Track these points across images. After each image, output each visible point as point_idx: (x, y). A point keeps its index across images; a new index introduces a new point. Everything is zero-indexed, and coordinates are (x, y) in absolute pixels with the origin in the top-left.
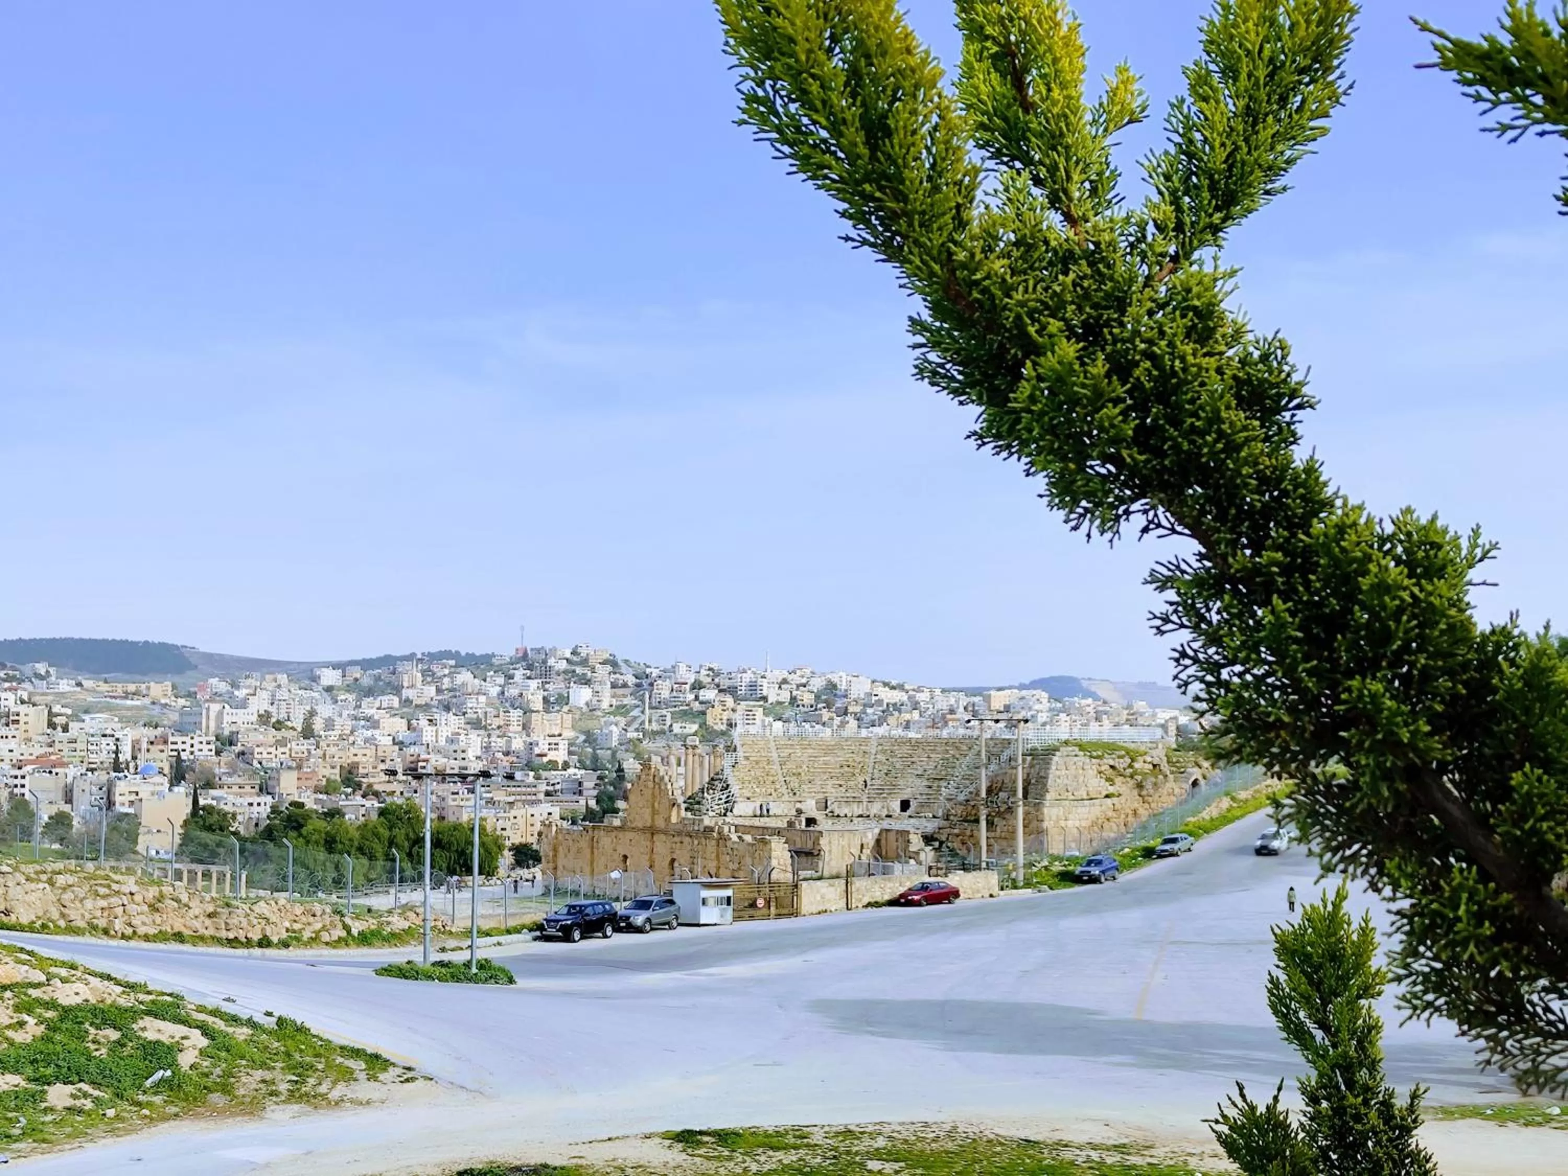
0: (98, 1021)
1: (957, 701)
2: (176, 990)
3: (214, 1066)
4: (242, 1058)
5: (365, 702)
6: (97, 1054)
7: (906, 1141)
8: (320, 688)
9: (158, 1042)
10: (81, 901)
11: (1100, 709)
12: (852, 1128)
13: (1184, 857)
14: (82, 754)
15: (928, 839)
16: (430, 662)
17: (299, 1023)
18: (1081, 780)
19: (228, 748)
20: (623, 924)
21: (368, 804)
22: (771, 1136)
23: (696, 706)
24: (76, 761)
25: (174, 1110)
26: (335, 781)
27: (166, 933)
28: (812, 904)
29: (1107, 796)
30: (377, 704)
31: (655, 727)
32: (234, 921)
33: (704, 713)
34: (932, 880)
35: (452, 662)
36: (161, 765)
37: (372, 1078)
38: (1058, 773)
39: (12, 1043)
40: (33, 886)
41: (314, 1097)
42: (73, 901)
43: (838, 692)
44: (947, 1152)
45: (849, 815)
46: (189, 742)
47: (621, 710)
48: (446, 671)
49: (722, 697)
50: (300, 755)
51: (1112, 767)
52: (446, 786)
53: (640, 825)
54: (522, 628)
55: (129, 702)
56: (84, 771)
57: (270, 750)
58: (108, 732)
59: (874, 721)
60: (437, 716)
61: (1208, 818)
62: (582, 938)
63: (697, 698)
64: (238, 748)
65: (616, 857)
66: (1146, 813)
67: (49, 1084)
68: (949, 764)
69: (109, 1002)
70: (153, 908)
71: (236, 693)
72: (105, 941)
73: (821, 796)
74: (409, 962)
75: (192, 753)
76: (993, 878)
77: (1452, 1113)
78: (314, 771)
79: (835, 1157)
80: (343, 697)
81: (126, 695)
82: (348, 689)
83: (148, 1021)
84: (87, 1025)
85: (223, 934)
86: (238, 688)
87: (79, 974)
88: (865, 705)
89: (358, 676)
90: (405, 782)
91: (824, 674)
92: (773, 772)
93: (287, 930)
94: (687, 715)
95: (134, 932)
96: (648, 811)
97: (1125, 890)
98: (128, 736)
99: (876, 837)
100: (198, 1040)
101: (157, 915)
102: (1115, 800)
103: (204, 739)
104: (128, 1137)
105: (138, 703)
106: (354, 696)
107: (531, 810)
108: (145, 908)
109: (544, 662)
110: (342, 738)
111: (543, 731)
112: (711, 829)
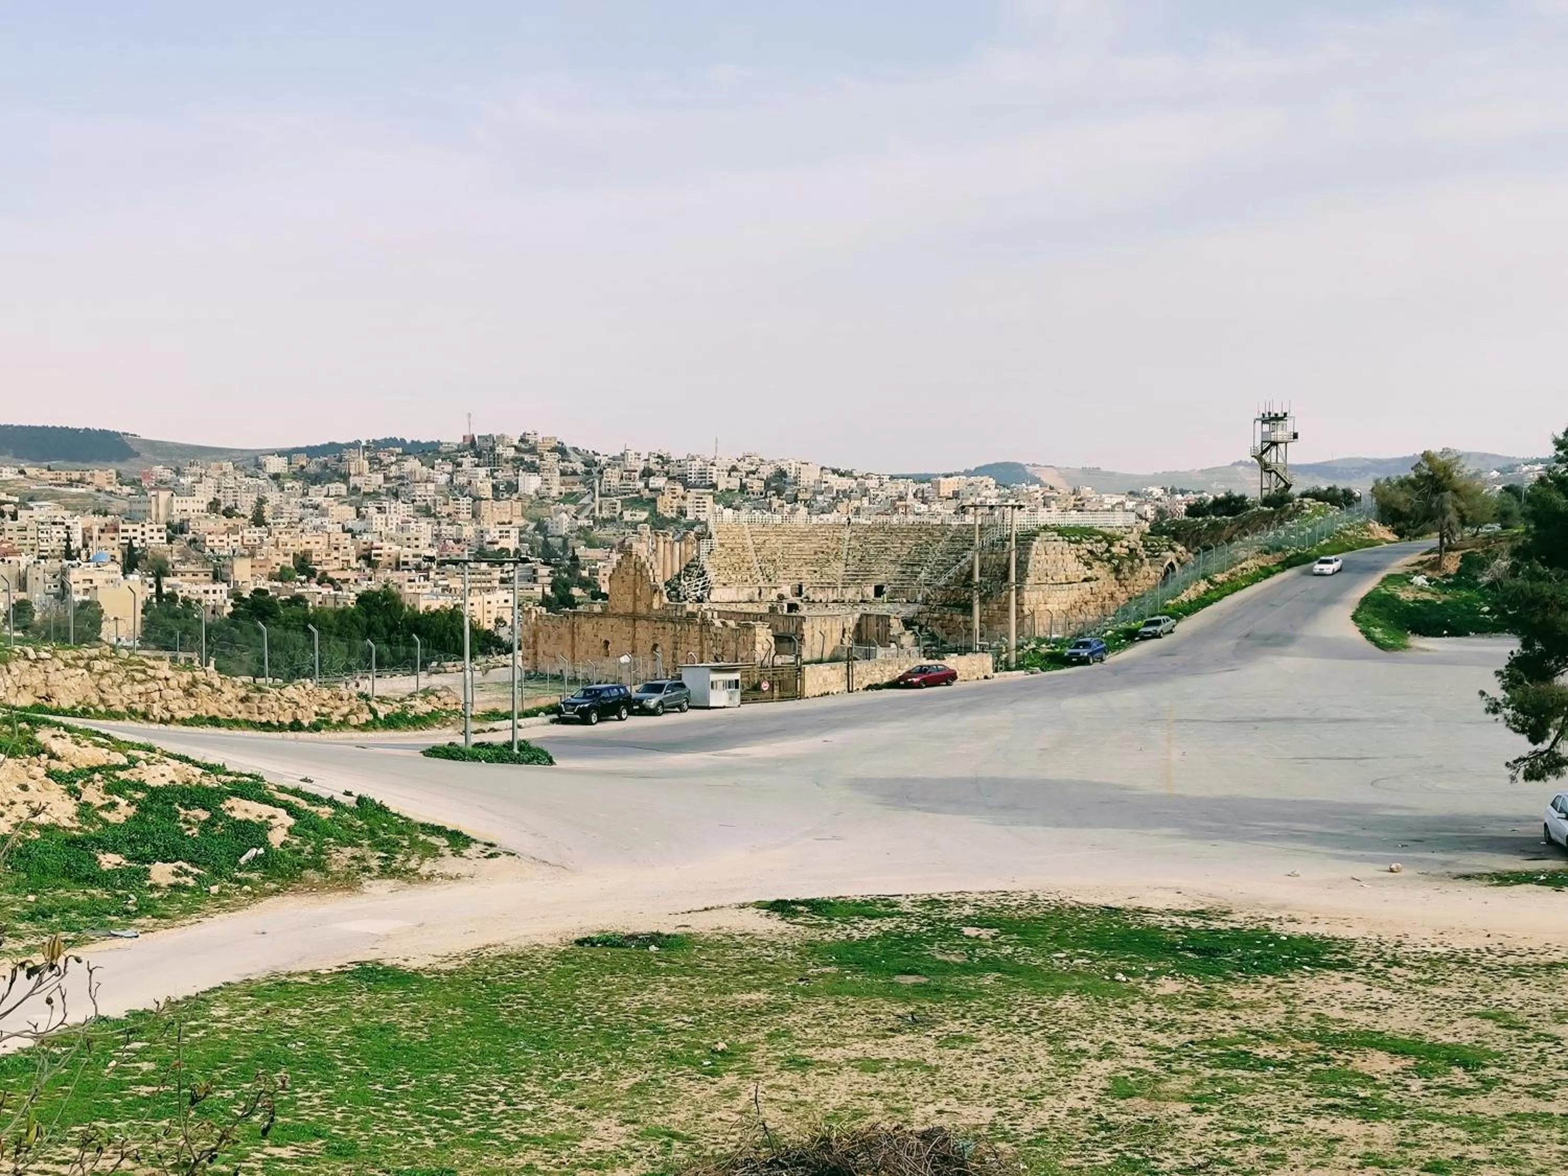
0: (187, 802)
1: (906, 488)
2: (255, 772)
3: (305, 844)
4: (330, 836)
5: (313, 490)
6: (189, 833)
7: (992, 910)
8: (266, 476)
9: (247, 821)
10: (119, 686)
11: (1048, 494)
12: (936, 897)
13: (1166, 639)
14: (32, 542)
15: (908, 624)
16: (376, 450)
17: (378, 802)
18: (1060, 565)
19: (179, 536)
20: (636, 707)
21: (325, 591)
22: (858, 905)
23: (646, 494)
24: (27, 549)
25: (273, 886)
26: (289, 569)
27: (202, 717)
28: (815, 686)
29: (1085, 580)
30: (325, 492)
31: (606, 514)
32: (266, 705)
33: (654, 501)
34: (930, 662)
35: (399, 450)
36: (113, 553)
37: (457, 854)
38: (1038, 558)
39: (106, 823)
40: (72, 672)
41: (406, 872)
42: (111, 687)
43: (788, 480)
44: (1036, 919)
45: (824, 600)
46: (140, 529)
47: (571, 498)
48: (394, 459)
49: (671, 485)
50: (252, 543)
51: (1090, 552)
52: (399, 574)
53: (622, 612)
54: (470, 415)
55: (73, 490)
56: (35, 559)
57: (221, 537)
58: (58, 520)
59: (823, 508)
60: (386, 504)
61: (1186, 600)
62: (599, 721)
63: (647, 486)
64: (190, 536)
65: (597, 641)
66: (1124, 596)
67: (149, 863)
68: (923, 549)
69: (194, 783)
70: (188, 693)
71: (182, 480)
72: (145, 725)
73: (797, 582)
74: (451, 744)
75: (143, 541)
76: (988, 660)
77: (1507, 879)
78: (267, 559)
79: (930, 924)
80: (289, 485)
81: (71, 483)
82: (295, 477)
83: (234, 801)
84: (176, 806)
85: (256, 718)
86: (183, 475)
87: (157, 756)
88: (815, 493)
89: (304, 463)
90: (359, 569)
91: (773, 462)
92: (748, 559)
93: (317, 714)
94: (637, 502)
95: (172, 717)
96: (630, 598)
97: (1116, 670)
98: (79, 524)
99: (856, 622)
100: (284, 819)
101: (192, 700)
102: (1093, 584)
103: (155, 527)
104: (239, 912)
105: (83, 490)
106: (301, 483)
107: (488, 597)
108: (181, 693)
109: (492, 449)
110: (291, 525)
111: (493, 519)
112: (694, 615)
